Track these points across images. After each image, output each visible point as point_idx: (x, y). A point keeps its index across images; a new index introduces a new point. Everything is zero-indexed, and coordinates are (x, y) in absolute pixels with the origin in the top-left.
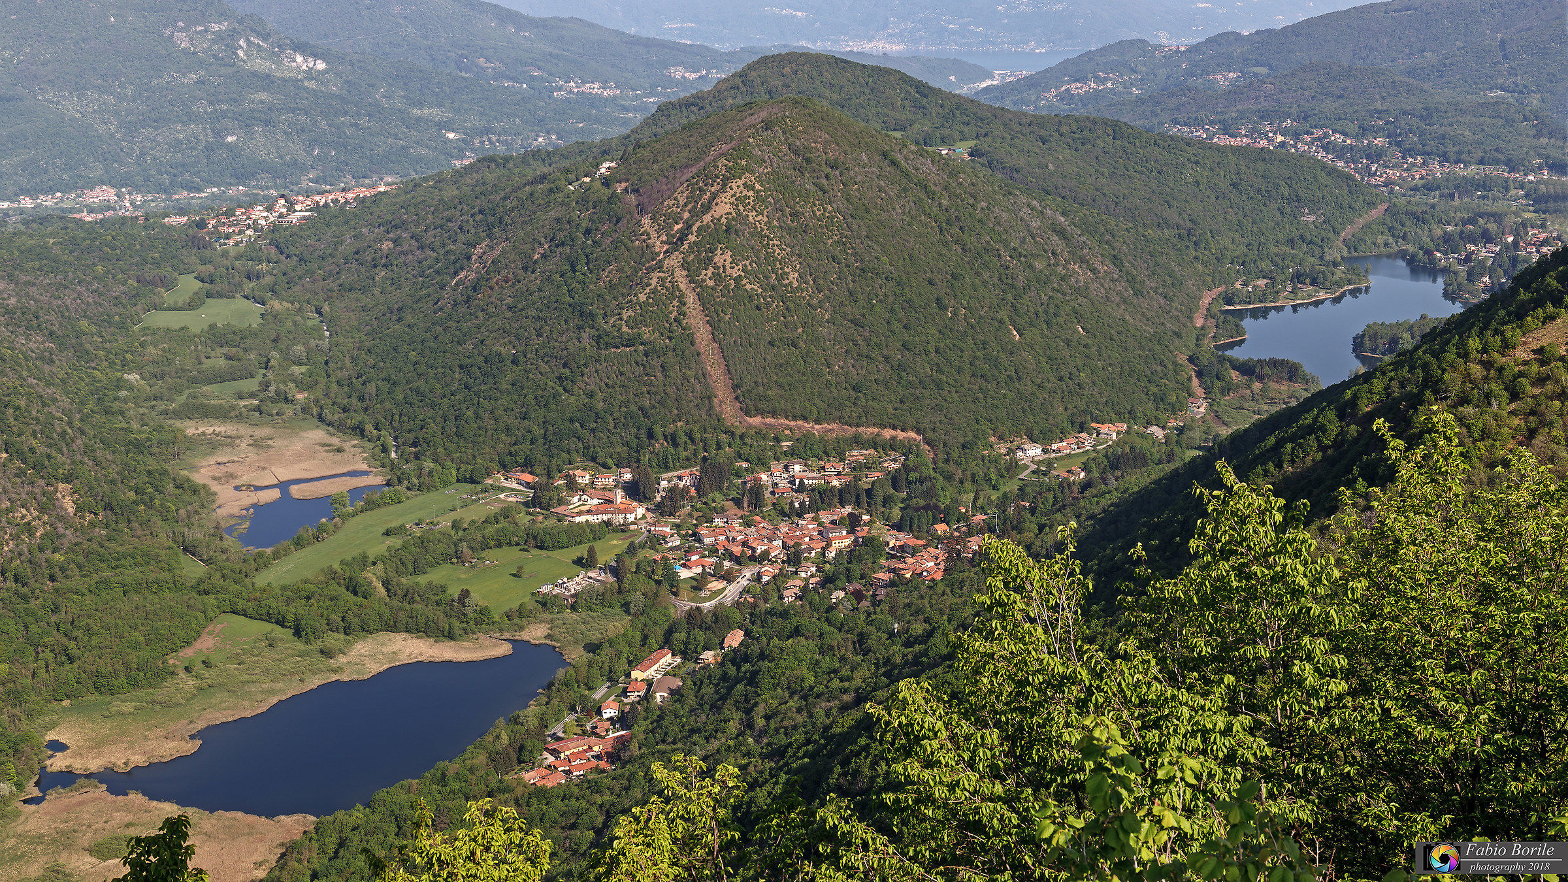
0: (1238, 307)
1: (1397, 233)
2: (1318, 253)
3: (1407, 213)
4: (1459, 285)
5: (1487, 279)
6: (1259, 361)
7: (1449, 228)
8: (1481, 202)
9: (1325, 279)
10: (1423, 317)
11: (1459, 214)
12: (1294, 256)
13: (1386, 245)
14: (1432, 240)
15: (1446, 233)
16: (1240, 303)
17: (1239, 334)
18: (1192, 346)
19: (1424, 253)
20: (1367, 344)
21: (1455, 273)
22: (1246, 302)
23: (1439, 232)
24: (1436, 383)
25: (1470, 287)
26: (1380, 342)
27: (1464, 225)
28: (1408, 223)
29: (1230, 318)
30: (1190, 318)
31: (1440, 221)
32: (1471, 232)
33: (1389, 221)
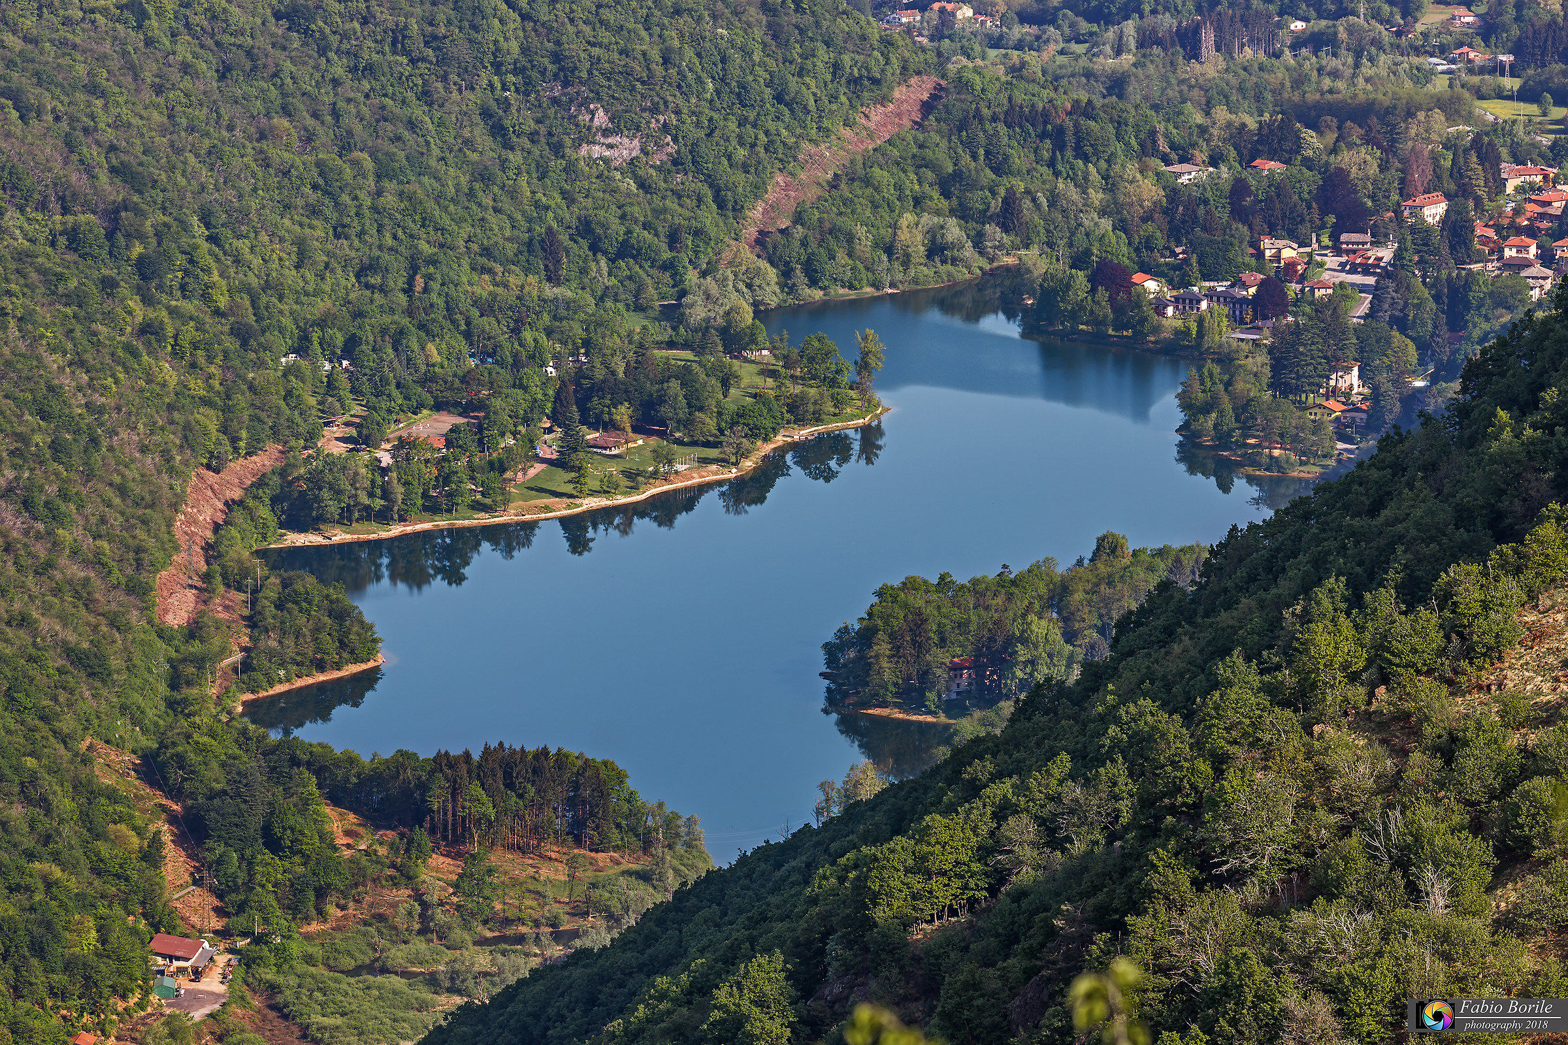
0: (340, 536)
1: (976, 199)
2: (655, 293)
3: (1014, 117)
4: (1244, 409)
5: (1352, 379)
6: (443, 762)
7: (1188, 175)
8: (1310, 62)
9: (695, 404)
10: (1107, 547)
11: (1221, 114)
12: (561, 311)
13: (937, 250)
14: (1122, 226)
15: (1174, 193)
16: (345, 518)
17: (348, 650)
18: (153, 710)
19: (1094, 280)
20: (887, 671)
21: (1226, 359)
22: (369, 515)
23: (1149, 191)
24: (1194, 813)
25: (1288, 415)
26: (940, 658)
27: (1247, 159)
28: (1020, 158)
29: (307, 582)
30: (138, 590)
31: (1147, 148)
32: (1278, 189)
33: (941, 152)
